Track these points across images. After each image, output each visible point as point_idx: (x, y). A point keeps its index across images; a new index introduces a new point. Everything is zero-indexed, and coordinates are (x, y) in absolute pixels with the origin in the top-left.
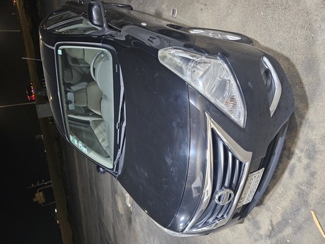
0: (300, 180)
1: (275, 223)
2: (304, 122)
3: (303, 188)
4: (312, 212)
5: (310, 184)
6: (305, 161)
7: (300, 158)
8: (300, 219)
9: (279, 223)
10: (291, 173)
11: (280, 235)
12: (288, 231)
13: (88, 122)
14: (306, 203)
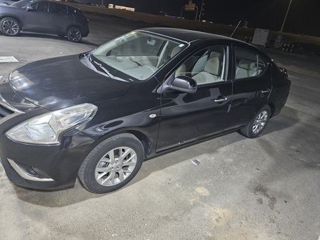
2: (14, 191)
13: (158, 55)
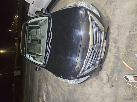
0: (114, 52)
1: (109, 74)
3: (116, 55)
4: (123, 62)
5: (118, 52)
6: (114, 45)
7: (112, 45)
8: (119, 67)
9: (111, 73)
10: (110, 52)
11: (113, 79)
12: (116, 75)
14: (119, 60)
